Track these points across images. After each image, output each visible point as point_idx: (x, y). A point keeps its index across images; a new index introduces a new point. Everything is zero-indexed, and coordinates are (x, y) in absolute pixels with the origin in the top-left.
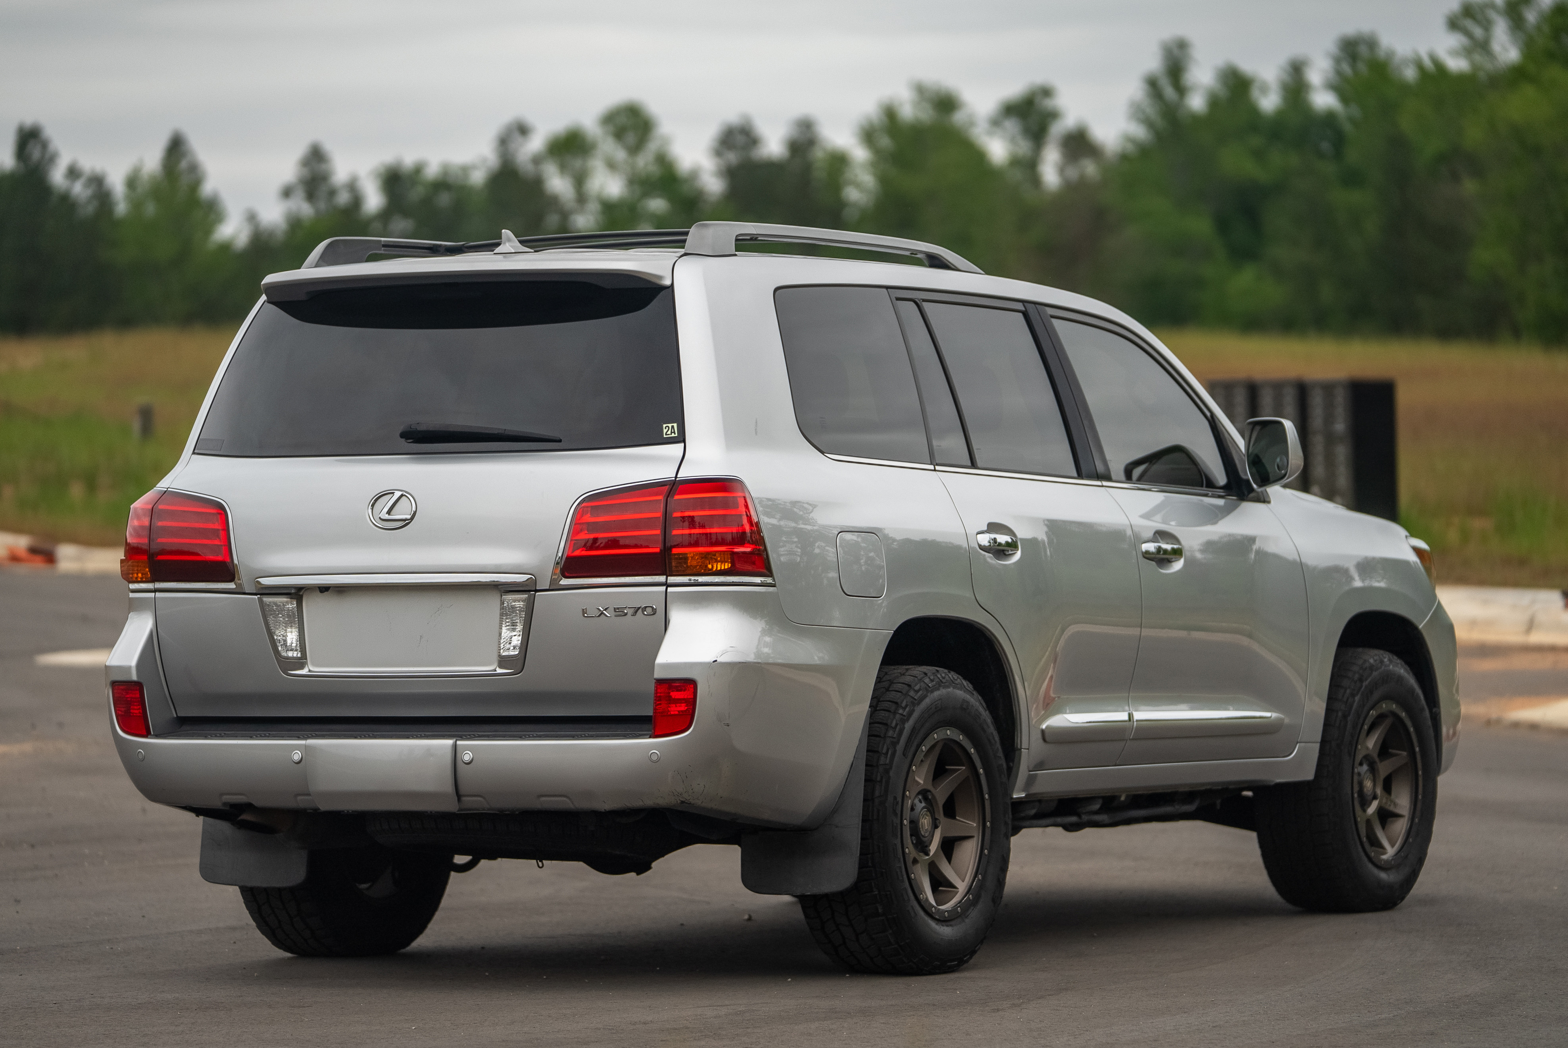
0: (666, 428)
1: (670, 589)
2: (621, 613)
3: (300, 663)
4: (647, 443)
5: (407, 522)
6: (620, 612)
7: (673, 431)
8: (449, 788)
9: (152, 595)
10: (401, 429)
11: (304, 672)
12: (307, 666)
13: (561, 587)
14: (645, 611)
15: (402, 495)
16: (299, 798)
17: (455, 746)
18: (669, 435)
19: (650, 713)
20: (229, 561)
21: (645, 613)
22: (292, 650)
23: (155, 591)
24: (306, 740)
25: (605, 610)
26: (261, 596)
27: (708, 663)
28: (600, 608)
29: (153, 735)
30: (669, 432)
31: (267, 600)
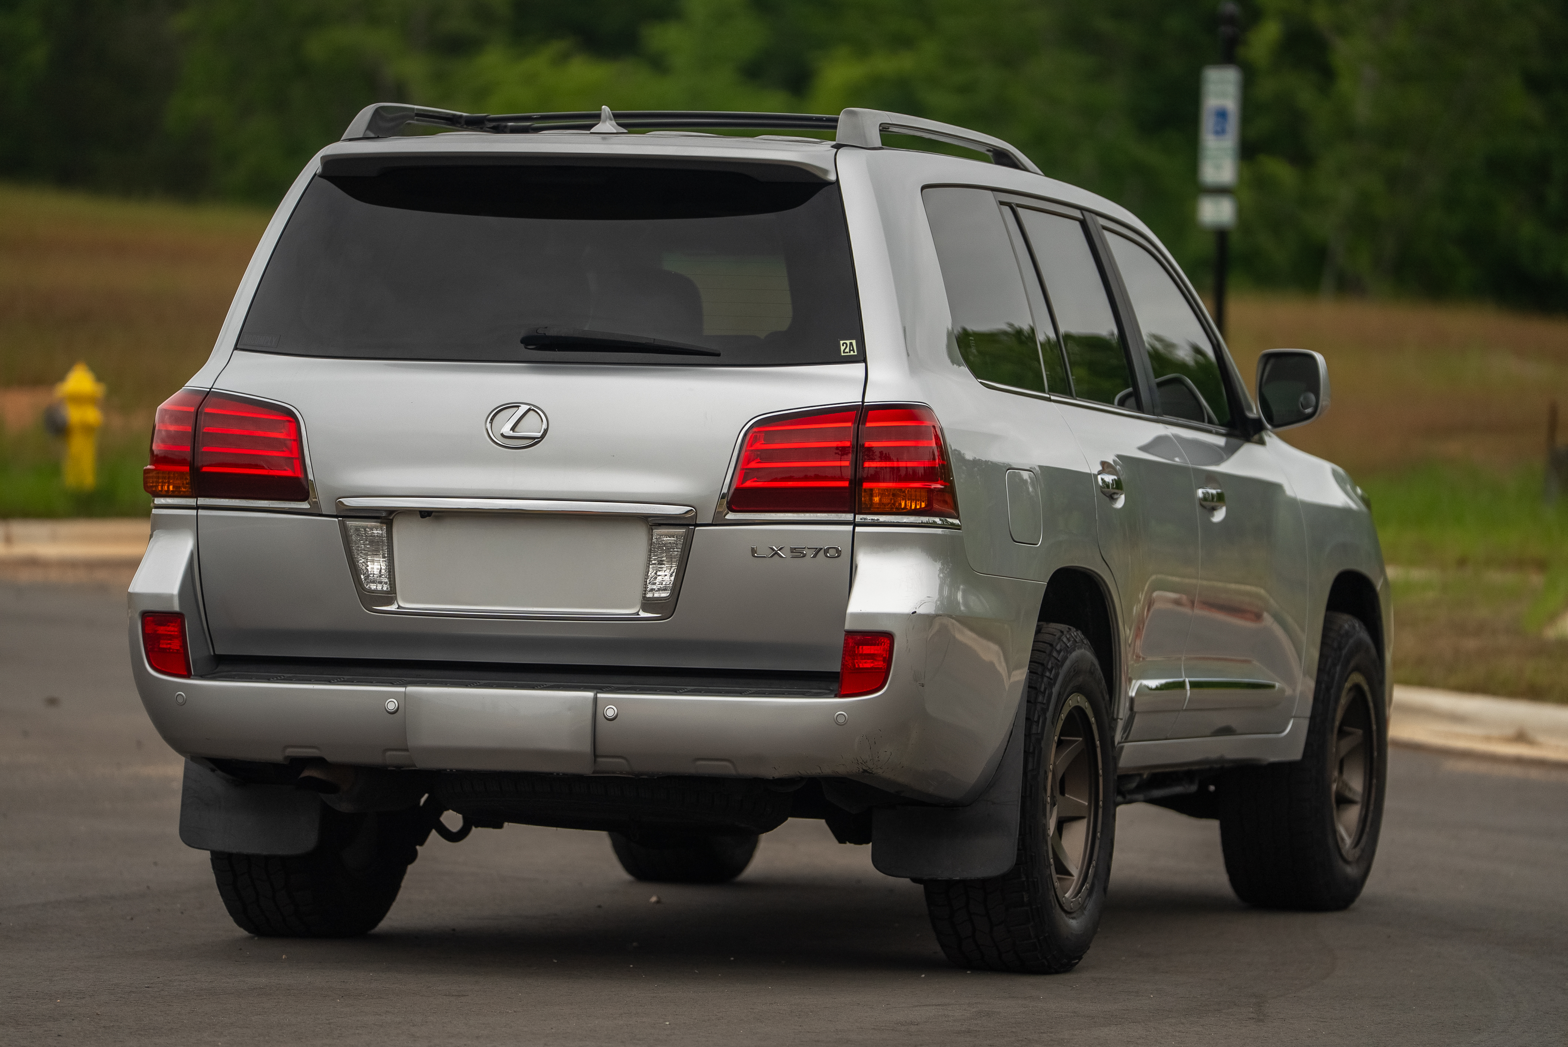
0: (843, 345)
1: (858, 529)
2: (799, 554)
3: (389, 597)
4: (820, 361)
5: (536, 440)
6: (797, 553)
7: (851, 349)
8: (587, 747)
9: (194, 512)
10: (523, 333)
11: (393, 608)
12: (396, 602)
13: (725, 522)
14: (828, 552)
15: (529, 410)
16: (389, 753)
17: (595, 699)
18: (847, 352)
19: (837, 668)
20: (302, 476)
21: (828, 555)
22: (374, 582)
23: (197, 508)
24: (406, 687)
25: (779, 550)
26: (344, 519)
27: (908, 615)
28: (774, 547)
29: (195, 675)
30: (847, 350)
31: (351, 523)
